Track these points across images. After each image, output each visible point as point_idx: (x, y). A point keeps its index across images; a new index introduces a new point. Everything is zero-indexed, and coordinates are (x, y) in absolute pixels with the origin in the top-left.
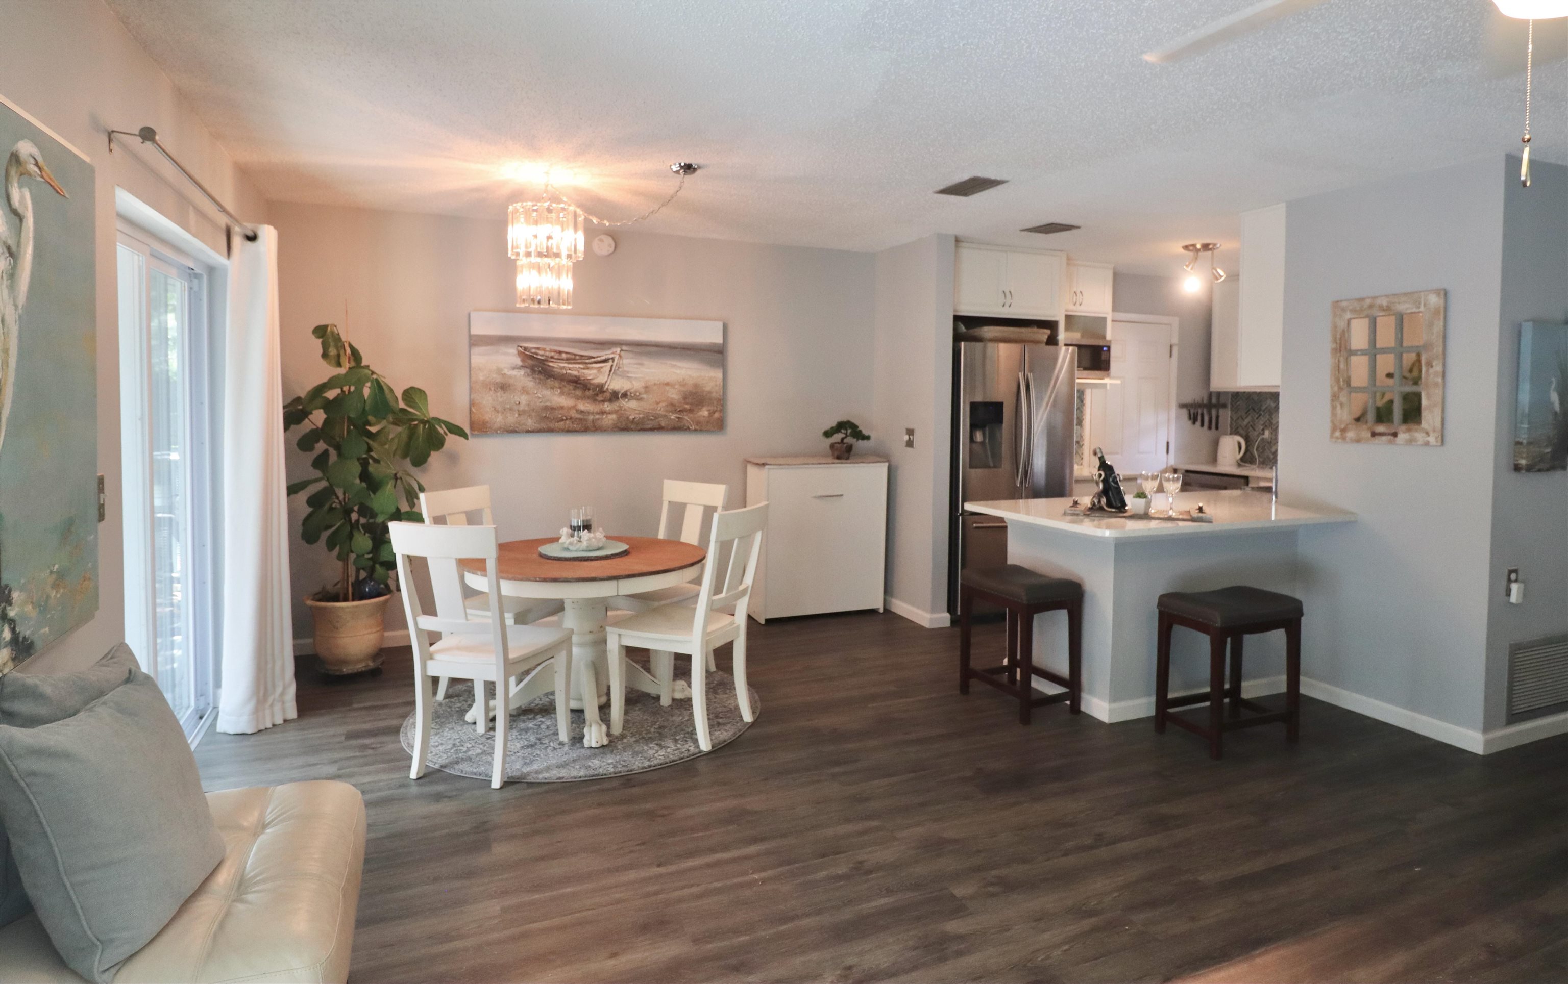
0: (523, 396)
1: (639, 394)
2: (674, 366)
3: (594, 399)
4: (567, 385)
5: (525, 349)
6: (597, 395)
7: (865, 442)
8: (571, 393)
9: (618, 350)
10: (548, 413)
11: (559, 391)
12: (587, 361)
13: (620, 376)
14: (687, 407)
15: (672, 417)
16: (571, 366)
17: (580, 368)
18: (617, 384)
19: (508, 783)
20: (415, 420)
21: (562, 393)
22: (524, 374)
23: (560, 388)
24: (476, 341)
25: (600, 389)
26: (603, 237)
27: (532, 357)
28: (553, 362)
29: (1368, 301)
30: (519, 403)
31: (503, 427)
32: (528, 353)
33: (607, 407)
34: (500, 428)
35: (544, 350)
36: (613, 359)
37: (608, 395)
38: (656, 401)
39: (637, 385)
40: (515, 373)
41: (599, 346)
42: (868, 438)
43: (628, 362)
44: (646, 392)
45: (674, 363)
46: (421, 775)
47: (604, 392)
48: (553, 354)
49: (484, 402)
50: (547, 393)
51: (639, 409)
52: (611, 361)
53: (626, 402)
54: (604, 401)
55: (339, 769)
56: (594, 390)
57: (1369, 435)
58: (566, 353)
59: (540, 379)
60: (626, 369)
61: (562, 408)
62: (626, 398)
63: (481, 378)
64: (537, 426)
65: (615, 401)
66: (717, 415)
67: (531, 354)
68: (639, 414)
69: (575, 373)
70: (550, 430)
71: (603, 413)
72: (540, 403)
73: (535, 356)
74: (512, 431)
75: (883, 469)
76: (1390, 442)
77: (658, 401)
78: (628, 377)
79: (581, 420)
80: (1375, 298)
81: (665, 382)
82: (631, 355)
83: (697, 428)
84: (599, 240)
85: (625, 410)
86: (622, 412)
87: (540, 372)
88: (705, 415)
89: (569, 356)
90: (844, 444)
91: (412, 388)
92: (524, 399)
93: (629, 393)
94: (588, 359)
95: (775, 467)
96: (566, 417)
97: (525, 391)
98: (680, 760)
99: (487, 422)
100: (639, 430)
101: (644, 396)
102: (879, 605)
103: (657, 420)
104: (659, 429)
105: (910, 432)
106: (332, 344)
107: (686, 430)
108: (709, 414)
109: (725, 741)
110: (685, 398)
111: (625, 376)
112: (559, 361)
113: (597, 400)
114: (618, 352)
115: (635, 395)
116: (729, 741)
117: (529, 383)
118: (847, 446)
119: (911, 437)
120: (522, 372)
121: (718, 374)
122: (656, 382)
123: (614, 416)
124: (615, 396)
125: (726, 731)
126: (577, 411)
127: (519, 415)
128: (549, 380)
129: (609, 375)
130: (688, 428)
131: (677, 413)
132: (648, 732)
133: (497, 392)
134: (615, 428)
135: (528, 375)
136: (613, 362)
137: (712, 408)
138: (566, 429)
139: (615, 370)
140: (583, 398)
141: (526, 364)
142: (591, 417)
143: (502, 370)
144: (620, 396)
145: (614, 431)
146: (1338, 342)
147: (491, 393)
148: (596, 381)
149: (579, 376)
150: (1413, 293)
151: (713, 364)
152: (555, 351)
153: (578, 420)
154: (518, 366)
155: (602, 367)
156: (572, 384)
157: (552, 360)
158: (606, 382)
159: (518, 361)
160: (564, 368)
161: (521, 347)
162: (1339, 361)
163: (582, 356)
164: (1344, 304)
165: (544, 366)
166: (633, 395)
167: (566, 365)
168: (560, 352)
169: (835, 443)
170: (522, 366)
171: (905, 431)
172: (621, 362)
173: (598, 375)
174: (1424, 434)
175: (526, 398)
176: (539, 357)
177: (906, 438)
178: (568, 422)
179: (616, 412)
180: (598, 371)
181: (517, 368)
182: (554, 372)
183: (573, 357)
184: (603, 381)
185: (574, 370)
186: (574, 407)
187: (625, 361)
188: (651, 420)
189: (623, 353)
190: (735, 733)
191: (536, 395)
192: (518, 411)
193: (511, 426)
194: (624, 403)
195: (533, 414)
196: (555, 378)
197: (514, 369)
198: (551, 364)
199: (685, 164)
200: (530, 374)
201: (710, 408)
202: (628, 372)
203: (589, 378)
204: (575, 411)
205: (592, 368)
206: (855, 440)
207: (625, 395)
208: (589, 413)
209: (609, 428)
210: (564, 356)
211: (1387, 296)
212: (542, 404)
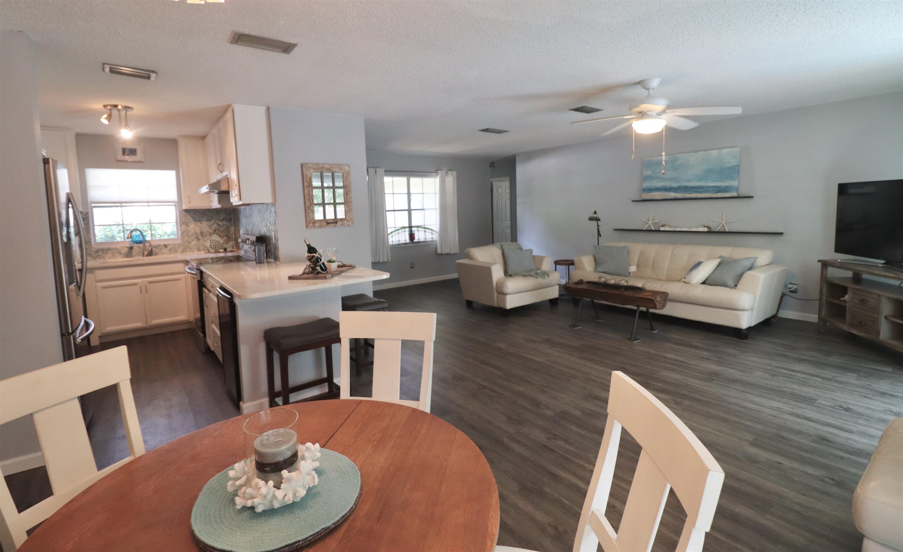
29: (321, 166)
57: (325, 224)
76: (335, 226)
80: (323, 164)
146: (308, 182)
150: (339, 164)
162: (309, 191)
164: (310, 165)
174: (347, 222)
211: (329, 164)
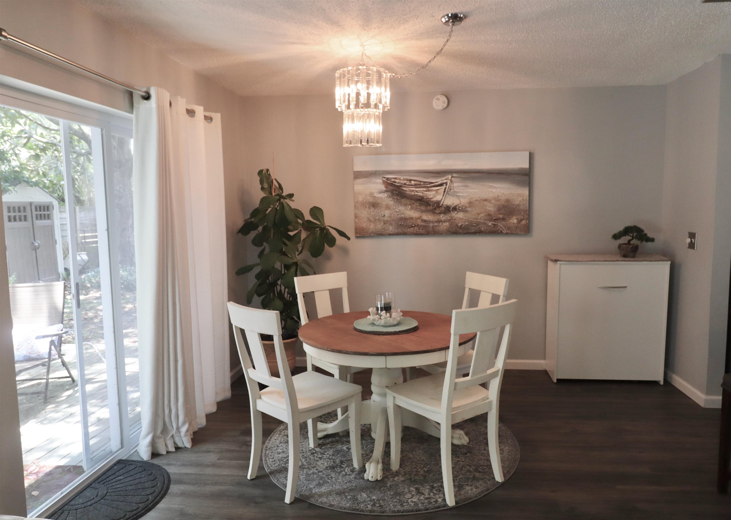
0: (387, 211)
1: (465, 207)
2: (491, 187)
3: (433, 212)
4: (415, 203)
5: (388, 179)
6: (435, 209)
7: (649, 244)
8: (418, 208)
9: (450, 177)
10: (403, 222)
11: (410, 207)
12: (428, 185)
13: (451, 195)
14: (501, 216)
15: (490, 224)
16: (417, 189)
17: (423, 190)
18: (449, 201)
19: (296, 501)
20: (317, 227)
21: (412, 208)
22: (387, 196)
23: (410, 205)
24: (358, 175)
25: (438, 204)
26: (439, 96)
27: (391, 185)
28: (406, 187)
30: (384, 216)
31: (374, 231)
32: (389, 182)
33: (442, 217)
34: (372, 232)
35: (400, 179)
36: (446, 183)
37: (443, 209)
38: (478, 213)
39: (464, 201)
40: (381, 195)
41: (435, 175)
42: (652, 240)
43: (457, 185)
44: (470, 207)
45: (491, 184)
46: (254, 477)
47: (440, 207)
48: (405, 181)
49: (363, 216)
50: (402, 208)
51: (465, 218)
52: (445, 185)
53: (456, 214)
54: (440, 213)
55: (219, 459)
56: (433, 205)
58: (414, 180)
59: (397, 199)
60: (455, 190)
61: (412, 218)
62: (456, 211)
63: (361, 200)
64: (396, 231)
65: (448, 213)
66: (523, 222)
67: (391, 182)
68: (465, 222)
69: (420, 194)
70: (404, 234)
71: (439, 221)
72: (398, 215)
73: (394, 183)
74: (380, 234)
75: (665, 267)
77: (479, 212)
78: (457, 196)
79: (424, 226)
81: (484, 198)
82: (458, 180)
83: (508, 232)
84: (436, 99)
85: (455, 219)
86: (453, 221)
87: (397, 194)
88: (514, 222)
89: (416, 182)
90: (630, 244)
91: (315, 207)
92: (387, 213)
93: (457, 207)
94: (430, 184)
95: (566, 263)
96: (414, 224)
97: (388, 207)
98: (425, 510)
99: (365, 228)
100: (465, 234)
101: (469, 209)
102: (660, 377)
103: (478, 226)
104: (479, 232)
105: (692, 235)
106: (265, 181)
107: (499, 233)
108: (518, 221)
109: (470, 499)
110: (499, 210)
111: (455, 195)
112: (409, 186)
113: (435, 213)
114: (450, 178)
115: (462, 208)
116: (474, 499)
117: (391, 202)
118: (632, 247)
119: (693, 240)
120: (386, 195)
121: (525, 192)
122: (478, 199)
123: (447, 224)
124: (448, 209)
125: (476, 487)
126: (422, 220)
127: (384, 223)
128: (403, 200)
129: (443, 195)
130: (501, 232)
131: (492, 221)
132: (417, 474)
133: (370, 209)
134: (448, 232)
135: (390, 197)
136: (446, 185)
137: (519, 217)
138: (415, 233)
139: (447, 191)
140: (427, 211)
141: (388, 189)
142: (431, 225)
143: (373, 194)
144: (451, 210)
145: (448, 234)
147: (367, 209)
148: (435, 199)
149: (423, 196)
151: (520, 184)
152: (407, 180)
153: (422, 227)
154: (383, 191)
155: (439, 190)
156: (418, 202)
157: (405, 186)
158: (442, 200)
159: (383, 187)
160: (413, 191)
161: (385, 178)
163: (425, 182)
165: (400, 190)
166: (460, 208)
167: (414, 189)
168: (410, 180)
169: (623, 244)
170: (385, 191)
171: (687, 235)
172: (452, 185)
173: (436, 195)
175: (388, 212)
176: (396, 184)
177: (689, 240)
178: (416, 228)
179: (449, 221)
180: (436, 192)
181: (383, 192)
182: (406, 194)
183: (419, 183)
184: (440, 199)
185: (420, 192)
186: (420, 218)
187: (455, 185)
188: (474, 226)
189: (453, 179)
190: (482, 492)
191: (395, 210)
192: (384, 221)
193: (379, 231)
194: (454, 215)
195: (393, 223)
196: (407, 198)
197: (380, 193)
198: (404, 189)
199: (451, 14)
200: (391, 196)
201: (518, 217)
202: (457, 192)
203: (429, 197)
204: (420, 221)
205: (432, 190)
206: (640, 242)
207: (455, 209)
208: (430, 221)
209: (444, 232)
210: (413, 182)
212: (399, 216)
